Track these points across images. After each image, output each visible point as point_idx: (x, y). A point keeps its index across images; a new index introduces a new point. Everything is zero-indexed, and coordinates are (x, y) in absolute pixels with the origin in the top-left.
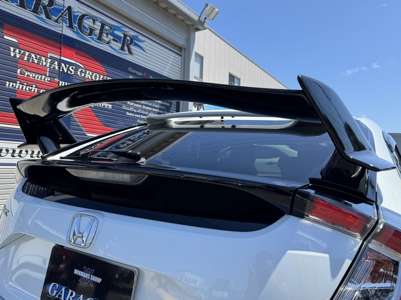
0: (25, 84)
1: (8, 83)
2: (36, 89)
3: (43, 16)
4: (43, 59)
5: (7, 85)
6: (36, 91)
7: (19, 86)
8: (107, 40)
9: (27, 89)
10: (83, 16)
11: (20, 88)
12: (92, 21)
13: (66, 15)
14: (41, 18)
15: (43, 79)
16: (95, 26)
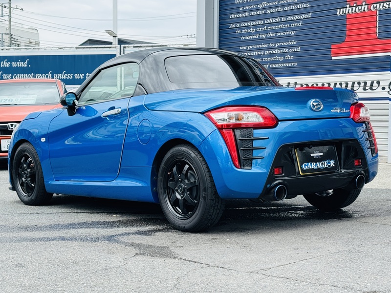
0: (355, 5)
1: (338, 10)
2: (366, 6)
5: (338, 13)
6: (366, 9)
7: (349, 10)
9: (357, 10)
11: (350, 12)
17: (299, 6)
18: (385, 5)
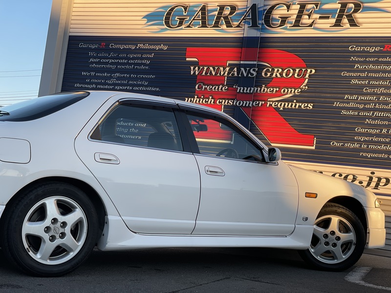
0: (202, 97)
1: (186, 99)
2: (213, 100)
3: (224, 27)
4: (222, 69)
6: (212, 102)
7: (197, 100)
8: (310, 21)
9: (204, 102)
10: (273, 8)
11: (197, 102)
12: (285, 7)
13: (249, 16)
14: (222, 29)
15: (220, 88)
16: (289, 12)
17: (149, 89)
18: (230, 102)
